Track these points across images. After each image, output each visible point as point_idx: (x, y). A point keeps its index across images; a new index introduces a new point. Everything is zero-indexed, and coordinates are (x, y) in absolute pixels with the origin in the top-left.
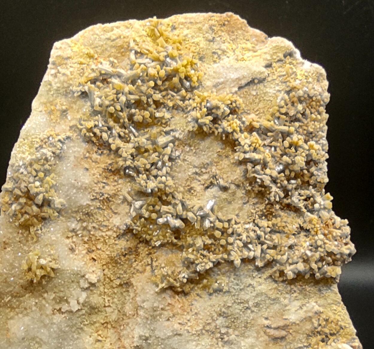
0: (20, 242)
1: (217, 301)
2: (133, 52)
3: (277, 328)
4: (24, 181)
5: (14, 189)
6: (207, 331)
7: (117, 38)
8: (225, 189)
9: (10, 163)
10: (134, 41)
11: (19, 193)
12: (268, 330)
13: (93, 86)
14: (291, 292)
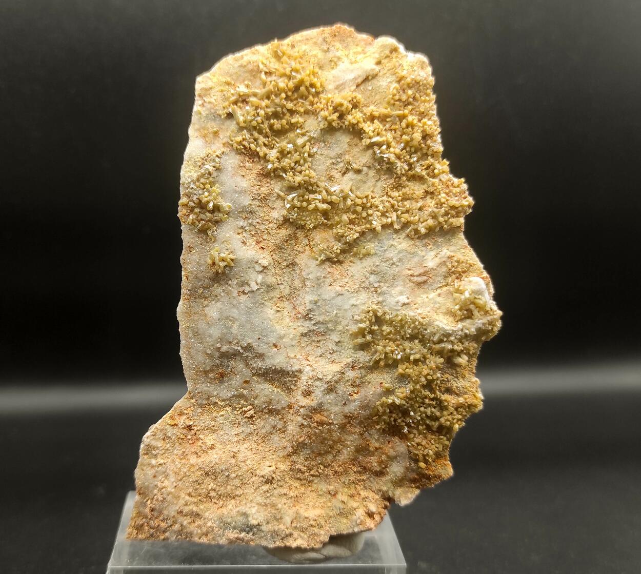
0: (201, 244)
1: (368, 263)
2: (263, 73)
3: (420, 275)
4: (195, 194)
5: (188, 202)
6: (363, 288)
7: (248, 64)
8: (358, 172)
9: (181, 182)
10: (262, 63)
11: (193, 205)
12: (412, 278)
13: (235, 106)
14: (425, 246)
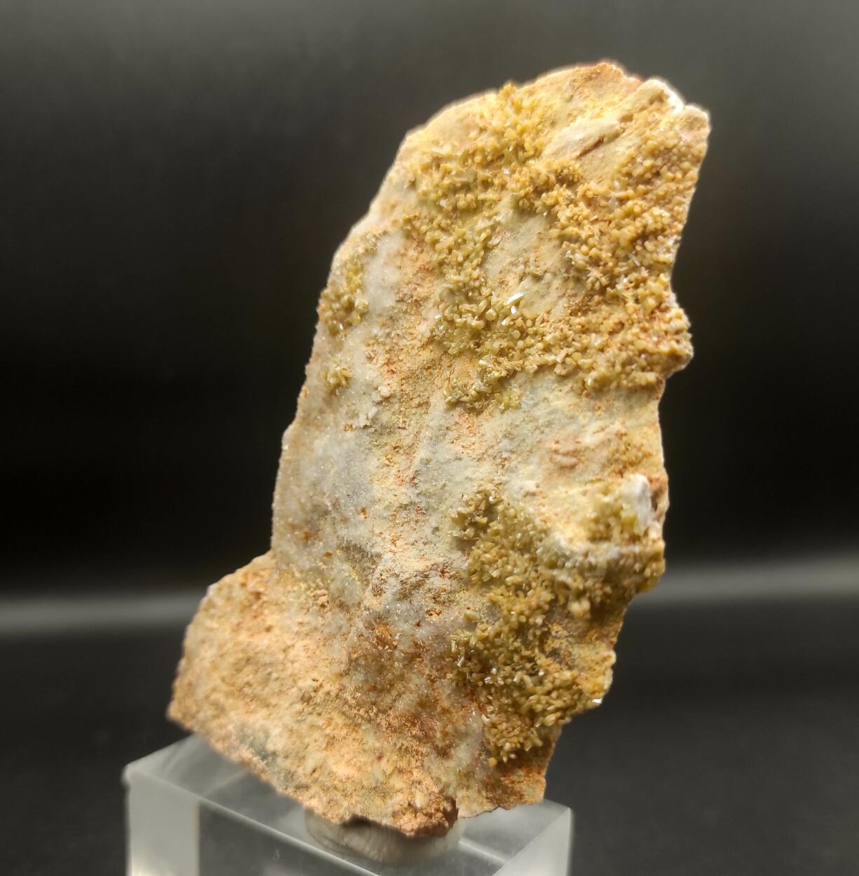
1: (507, 419)
2: (477, 130)
3: (566, 454)
5: (330, 293)
6: (489, 456)
7: (466, 118)
8: (537, 278)
10: (482, 116)
12: (555, 456)
13: (424, 173)
14: (594, 409)
